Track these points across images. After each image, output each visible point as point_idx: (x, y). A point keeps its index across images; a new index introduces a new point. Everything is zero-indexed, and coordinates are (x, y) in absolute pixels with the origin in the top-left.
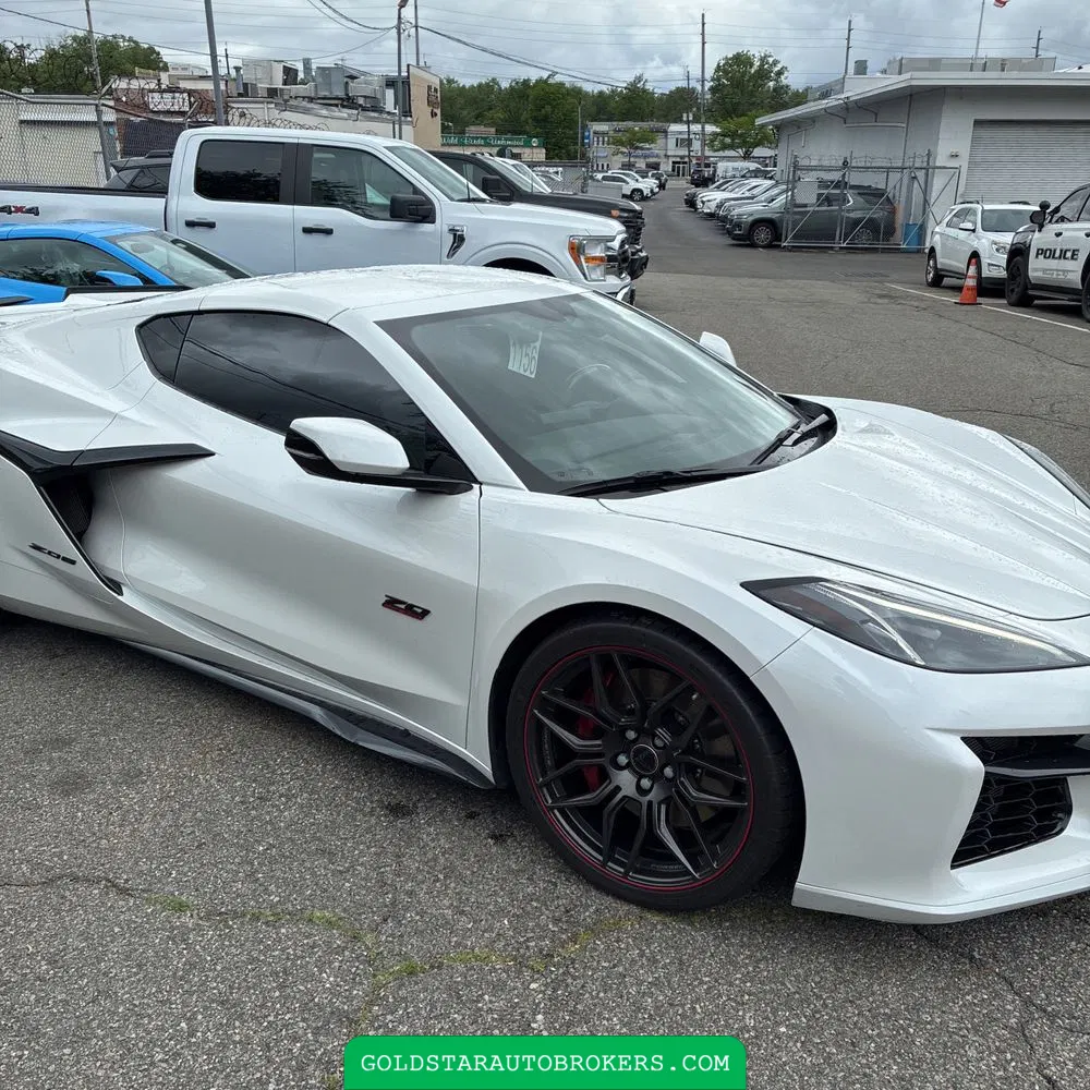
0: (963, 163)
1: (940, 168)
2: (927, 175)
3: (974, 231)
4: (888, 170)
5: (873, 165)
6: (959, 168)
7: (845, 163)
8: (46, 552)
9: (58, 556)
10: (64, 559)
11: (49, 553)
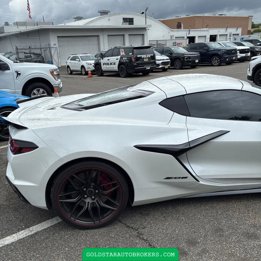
0: (57, 46)
1: (52, 47)
2: (50, 49)
3: (80, 61)
4: (41, 49)
5: (36, 47)
6: (57, 47)
7: (30, 47)
8: (174, 178)
9: (180, 178)
10: (182, 178)
11: (175, 178)
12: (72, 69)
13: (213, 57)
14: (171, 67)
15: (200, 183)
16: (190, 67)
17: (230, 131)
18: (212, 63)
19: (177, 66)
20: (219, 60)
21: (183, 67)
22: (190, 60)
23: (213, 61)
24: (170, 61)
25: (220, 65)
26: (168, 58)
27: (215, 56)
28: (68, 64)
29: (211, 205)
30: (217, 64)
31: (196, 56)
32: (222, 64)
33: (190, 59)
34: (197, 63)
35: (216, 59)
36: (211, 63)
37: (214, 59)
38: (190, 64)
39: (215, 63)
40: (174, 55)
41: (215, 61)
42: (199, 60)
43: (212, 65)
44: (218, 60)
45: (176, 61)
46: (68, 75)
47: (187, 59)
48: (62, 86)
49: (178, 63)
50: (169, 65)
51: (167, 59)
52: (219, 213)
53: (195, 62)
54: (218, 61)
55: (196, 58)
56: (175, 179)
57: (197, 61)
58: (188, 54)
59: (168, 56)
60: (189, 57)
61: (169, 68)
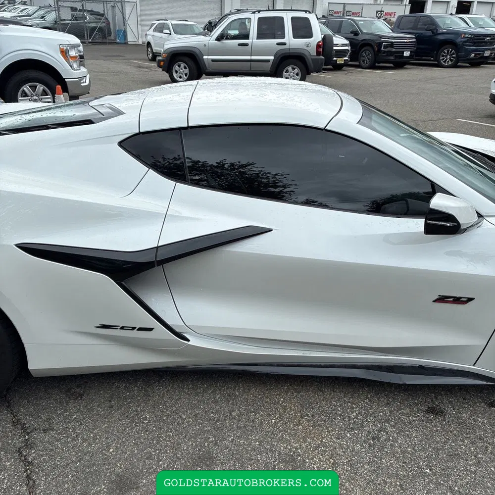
1: (127, 2)
2: (122, 5)
3: (170, 34)
4: (104, 2)
6: (136, 2)
8: (119, 328)
9: (133, 328)
10: (140, 329)
11: (122, 328)
12: (155, 50)
13: (442, 48)
14: (350, 63)
15: (189, 343)
16: (392, 65)
17: (271, 230)
18: (439, 61)
19: (363, 61)
20: (454, 56)
21: (377, 64)
22: (394, 50)
23: (443, 56)
24: (351, 49)
25: (455, 66)
26: (347, 42)
27: (447, 46)
28: (149, 39)
29: (230, 391)
30: (450, 63)
31: (406, 42)
32: (459, 64)
33: (393, 47)
34: (406, 57)
35: (448, 51)
36: (437, 59)
37: (445, 53)
38: (392, 58)
39: (445, 62)
40: (360, 37)
41: (446, 56)
42: (411, 52)
43: (439, 65)
44: (453, 54)
45: (363, 50)
46: (147, 62)
47: (385, 47)
48: (87, 83)
49: (367, 55)
50: (346, 58)
51: (343, 45)
52: (234, 414)
53: (402, 56)
54: (452, 57)
55: (406, 46)
56: (122, 330)
57: (407, 54)
58: (389, 37)
59: (347, 38)
60: (392, 43)
61: (346, 64)
